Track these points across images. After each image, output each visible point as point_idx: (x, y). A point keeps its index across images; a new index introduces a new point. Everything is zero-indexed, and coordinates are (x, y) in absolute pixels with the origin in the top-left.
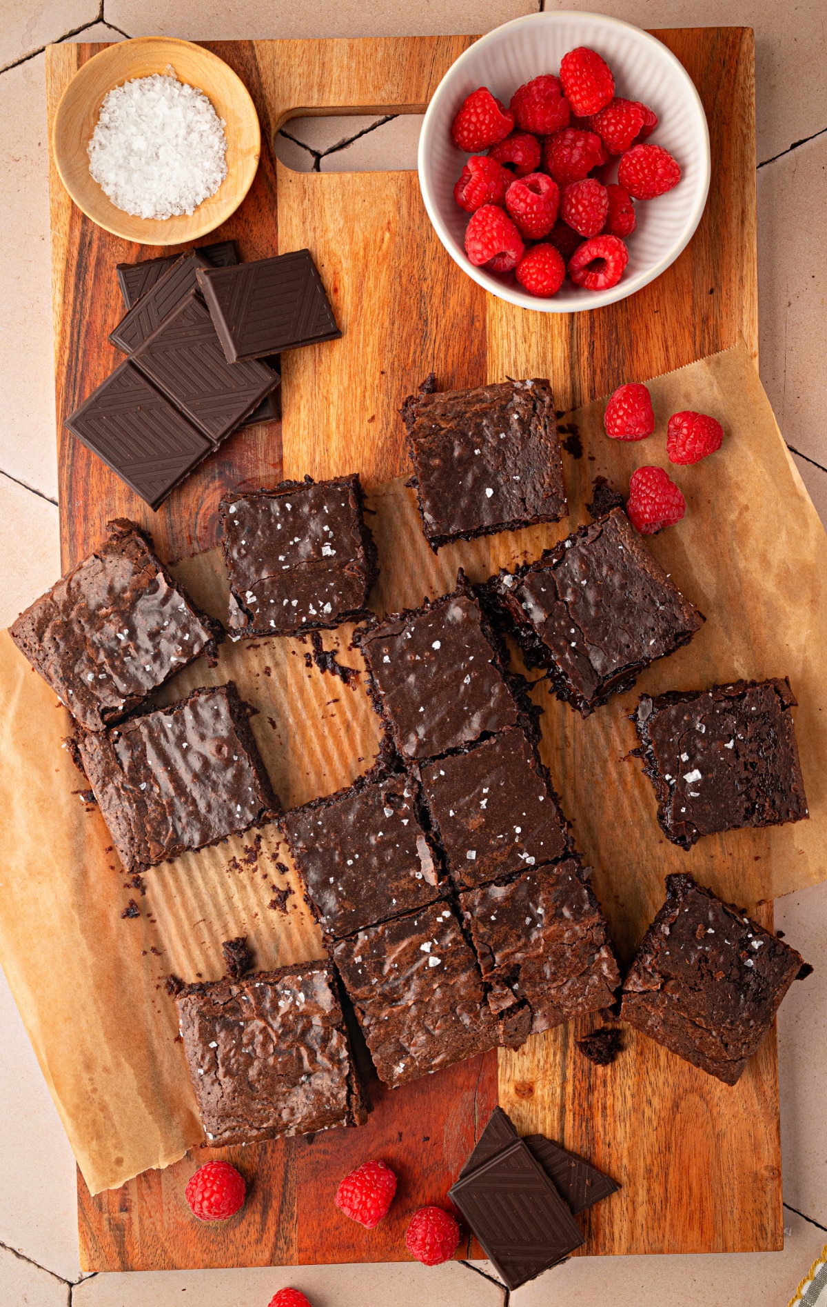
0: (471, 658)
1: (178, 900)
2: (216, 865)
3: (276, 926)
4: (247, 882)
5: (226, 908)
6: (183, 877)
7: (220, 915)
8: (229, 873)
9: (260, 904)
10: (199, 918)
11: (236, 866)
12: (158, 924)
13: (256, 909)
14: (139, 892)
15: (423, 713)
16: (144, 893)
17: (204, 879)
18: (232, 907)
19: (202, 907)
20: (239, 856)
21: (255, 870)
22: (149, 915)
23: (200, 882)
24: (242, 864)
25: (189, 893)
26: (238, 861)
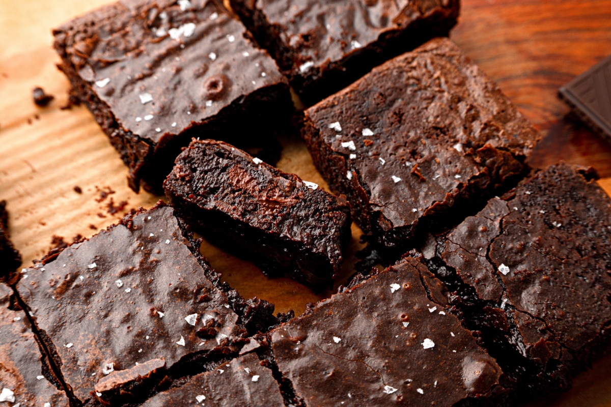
0: (420, 391)
1: (57, 142)
2: (103, 175)
3: (30, 247)
4: (84, 209)
5: (49, 191)
6: (83, 145)
7: (41, 187)
8: (94, 190)
9: (59, 227)
10: (37, 166)
11: (104, 196)
12: (26, 127)
13: (50, 224)
14: (64, 104)
15: (333, 342)
16: (63, 109)
17: (84, 165)
18: (50, 199)
19: (49, 168)
20: (117, 199)
21: (101, 216)
22: (37, 117)
23: (81, 161)
24: (107, 201)
25: (67, 152)
26: (110, 196)
